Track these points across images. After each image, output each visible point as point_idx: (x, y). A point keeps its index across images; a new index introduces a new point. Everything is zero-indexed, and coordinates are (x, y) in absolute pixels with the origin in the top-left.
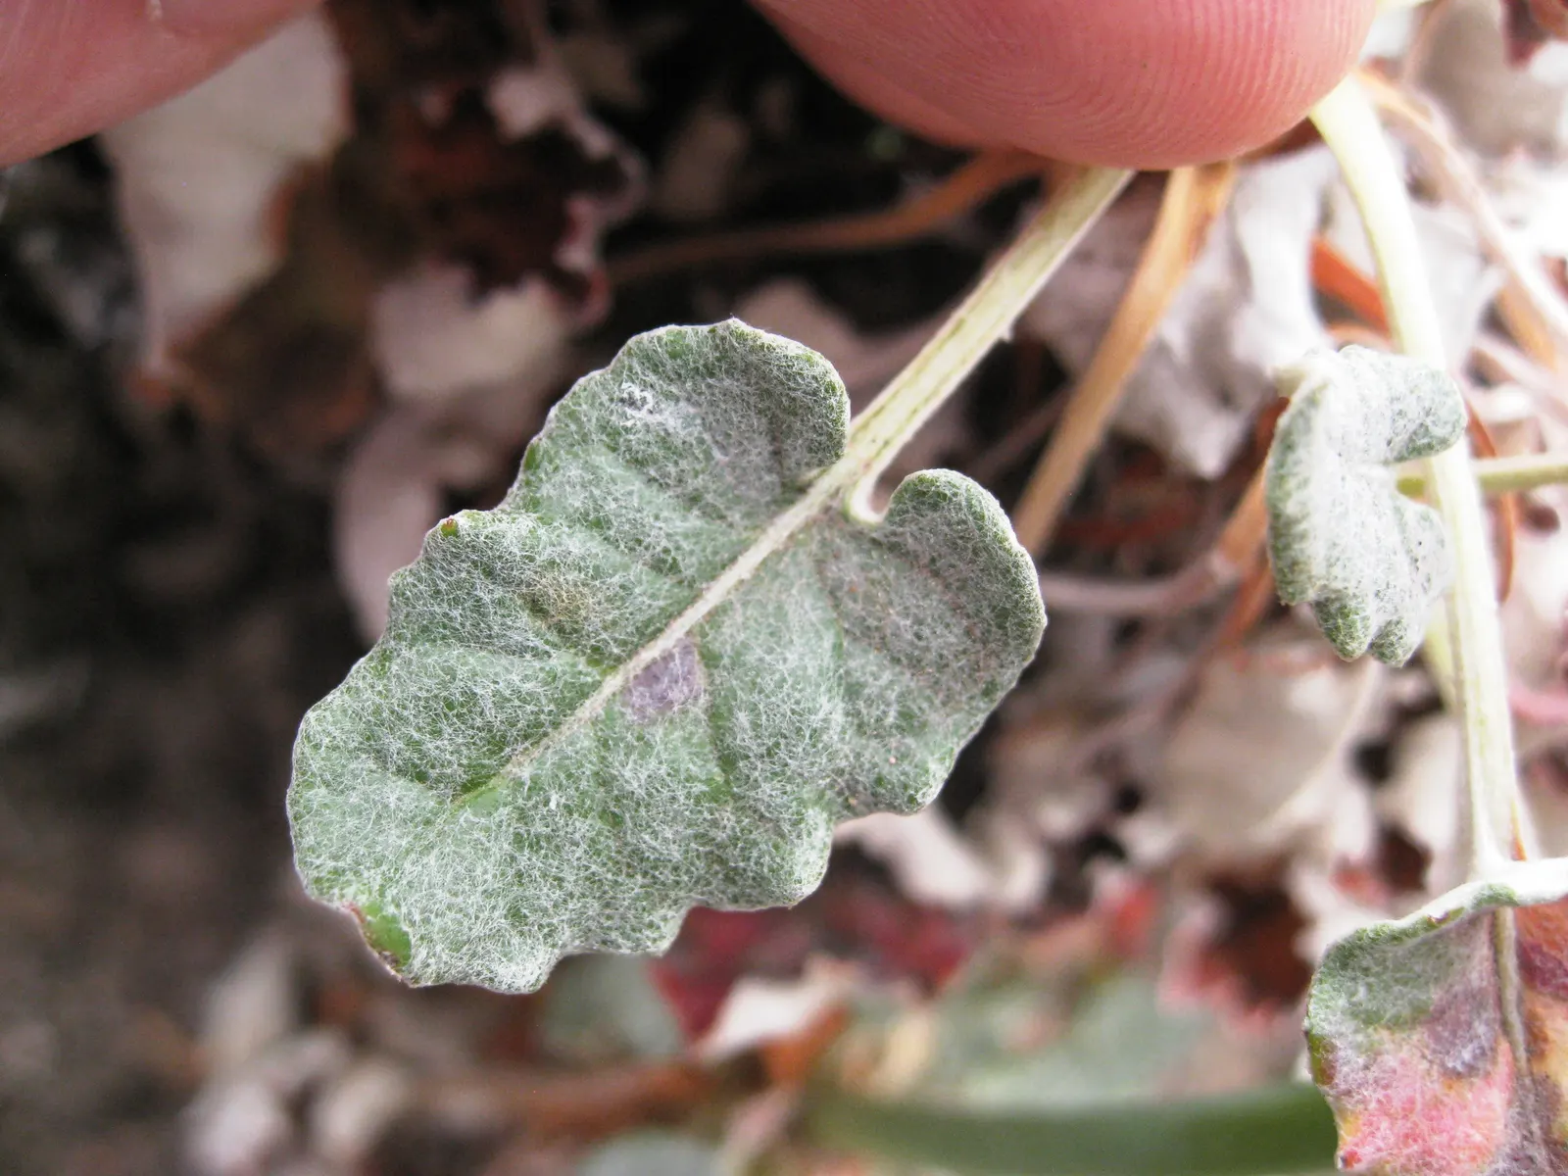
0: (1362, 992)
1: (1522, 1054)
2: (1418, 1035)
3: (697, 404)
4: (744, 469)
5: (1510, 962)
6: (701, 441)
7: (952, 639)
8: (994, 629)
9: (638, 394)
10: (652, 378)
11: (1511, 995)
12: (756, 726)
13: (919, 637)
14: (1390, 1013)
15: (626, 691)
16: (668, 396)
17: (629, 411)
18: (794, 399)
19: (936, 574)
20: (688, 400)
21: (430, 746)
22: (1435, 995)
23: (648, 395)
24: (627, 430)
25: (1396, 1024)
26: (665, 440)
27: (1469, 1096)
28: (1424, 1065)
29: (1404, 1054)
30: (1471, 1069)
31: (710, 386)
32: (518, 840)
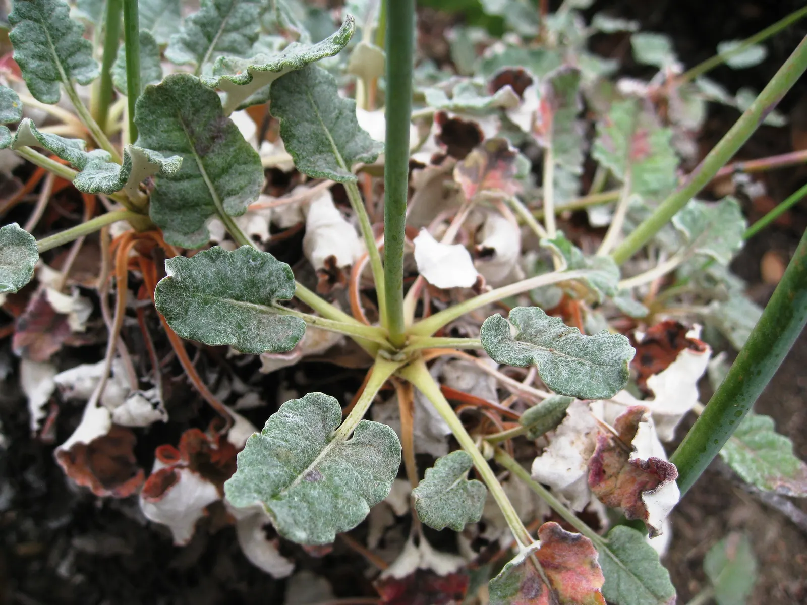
0: (499, 593)
1: (549, 586)
2: (519, 595)
3: (302, 416)
4: (317, 431)
5: (539, 566)
6: (305, 425)
7: (380, 459)
8: (390, 453)
9: (288, 415)
10: (290, 411)
11: (542, 573)
12: (340, 479)
13: (371, 459)
14: (509, 594)
15: (305, 478)
16: (295, 414)
17: (287, 418)
18: (327, 408)
19: (371, 445)
20: (300, 415)
21: (261, 485)
22: (519, 585)
23: (290, 414)
24: (287, 423)
25: (512, 595)
26: (297, 424)
27: (537, 602)
28: (523, 601)
29: (517, 601)
30: (536, 596)
31: (305, 410)
32: (290, 507)
